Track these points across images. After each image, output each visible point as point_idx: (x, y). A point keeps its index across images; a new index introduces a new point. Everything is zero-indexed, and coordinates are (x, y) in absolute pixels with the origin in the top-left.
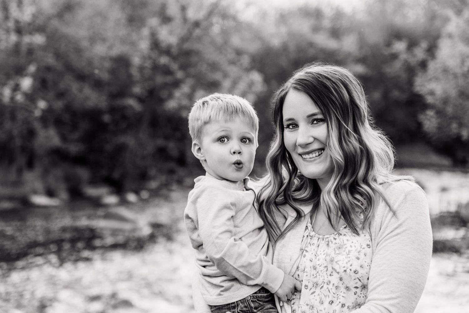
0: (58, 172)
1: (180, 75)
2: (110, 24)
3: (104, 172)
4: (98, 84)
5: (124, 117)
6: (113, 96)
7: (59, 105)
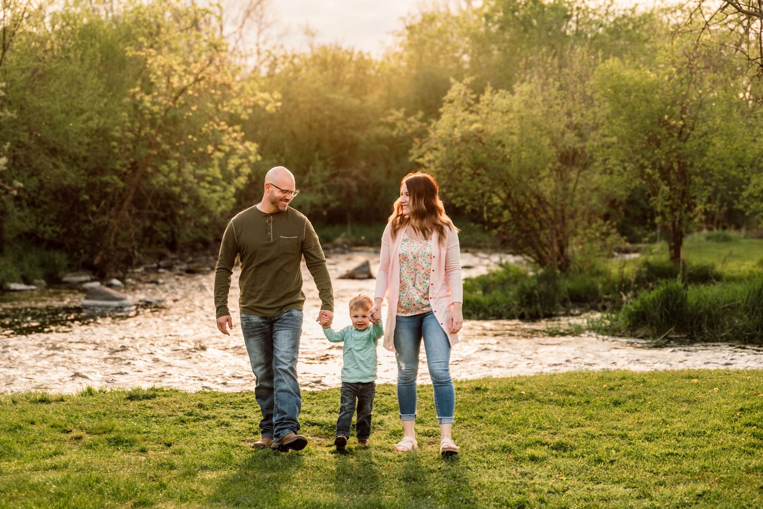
0: (34, 256)
1: (166, 147)
2: (86, 94)
3: (85, 257)
4: (74, 160)
5: (105, 195)
6: (93, 173)
7: (34, 183)
